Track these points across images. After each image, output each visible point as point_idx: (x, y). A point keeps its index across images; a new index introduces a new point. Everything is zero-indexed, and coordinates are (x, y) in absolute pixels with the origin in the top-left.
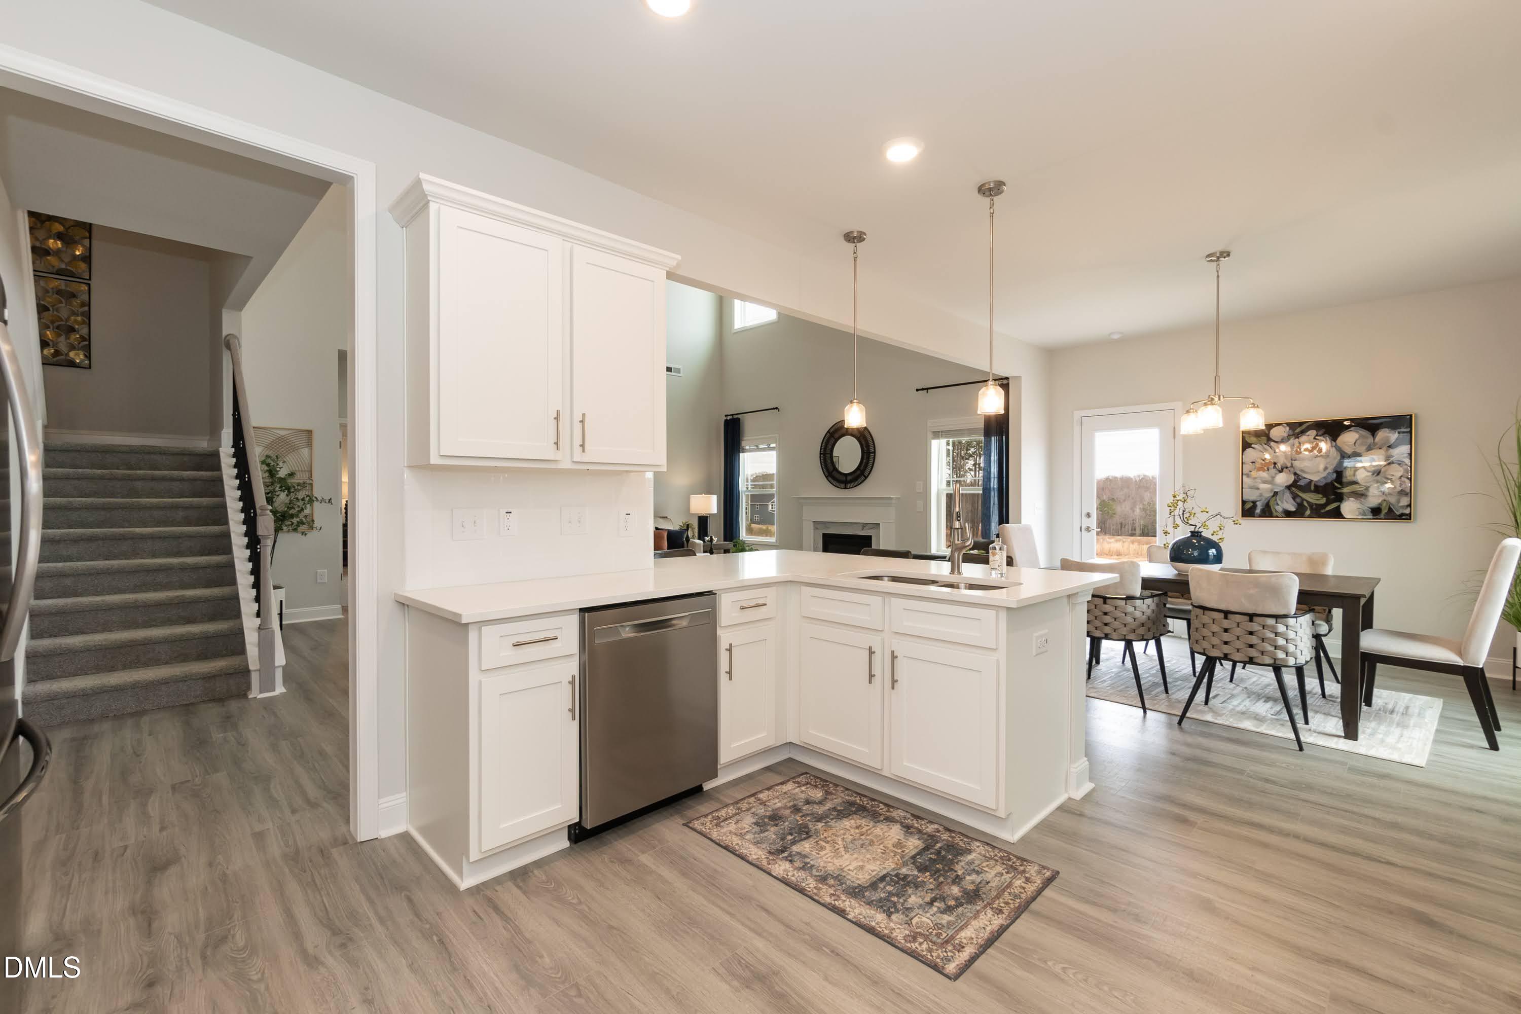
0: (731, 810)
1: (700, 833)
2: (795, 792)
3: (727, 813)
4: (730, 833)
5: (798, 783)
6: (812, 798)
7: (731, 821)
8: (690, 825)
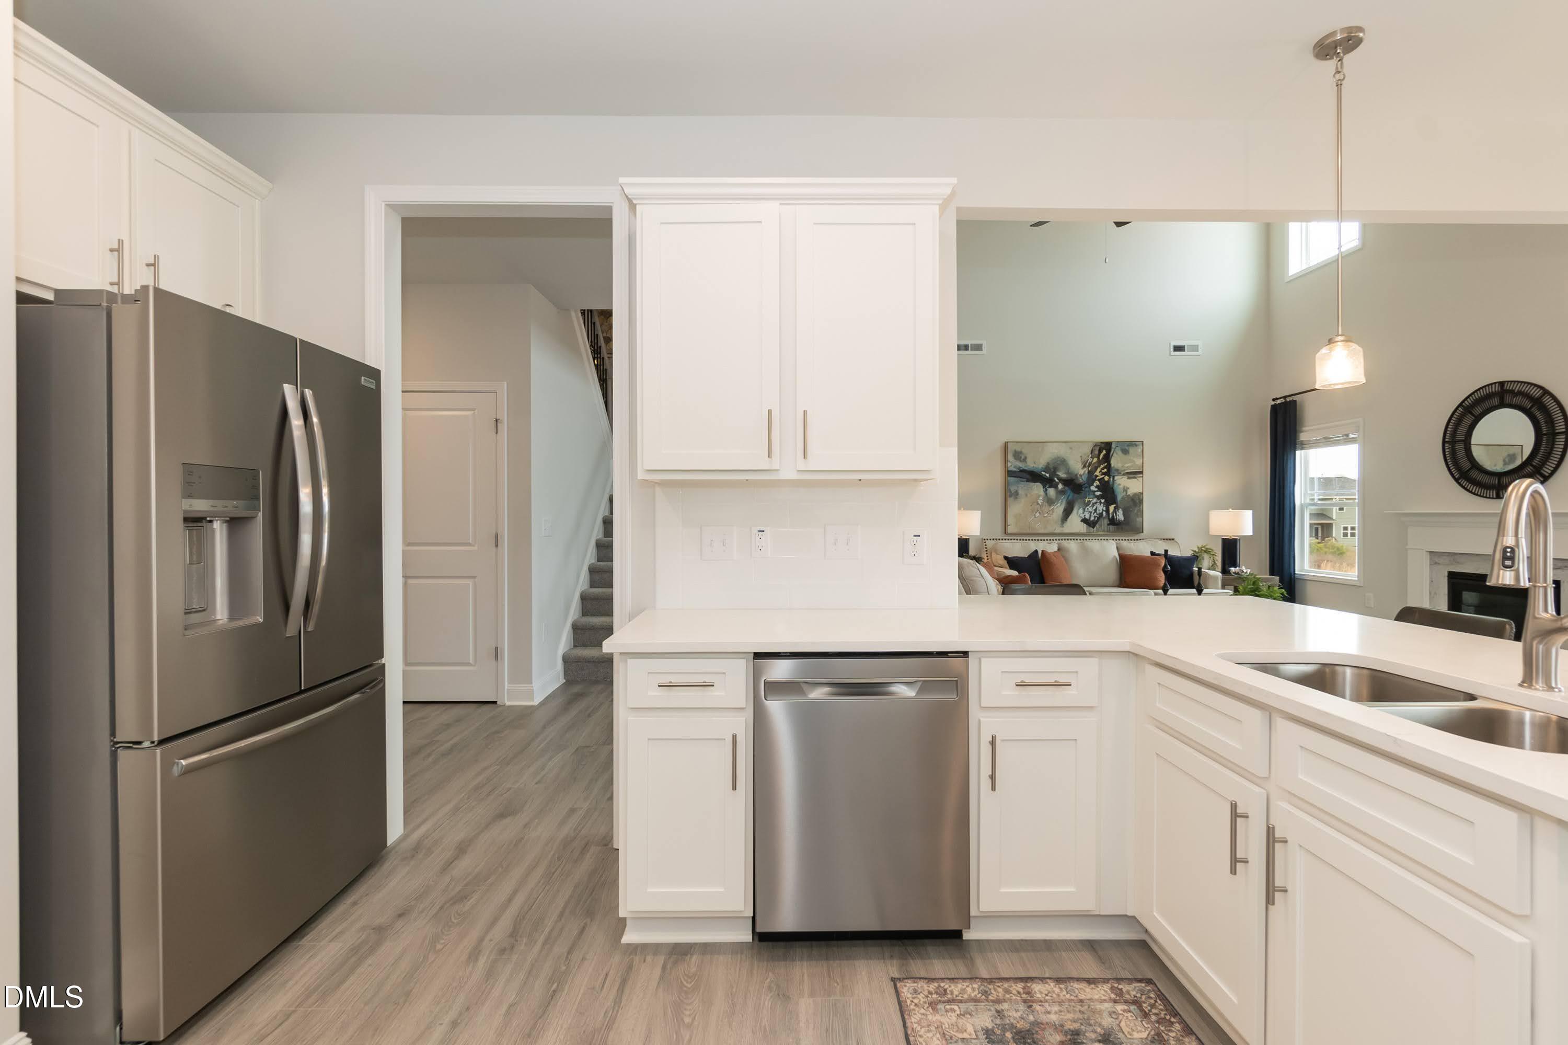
0: (973, 989)
1: (901, 1004)
2: (1099, 1006)
3: (963, 991)
4: (937, 1028)
5: (1120, 993)
6: (1121, 1035)
7: (956, 1008)
8: (898, 985)
